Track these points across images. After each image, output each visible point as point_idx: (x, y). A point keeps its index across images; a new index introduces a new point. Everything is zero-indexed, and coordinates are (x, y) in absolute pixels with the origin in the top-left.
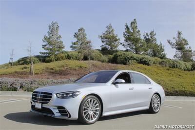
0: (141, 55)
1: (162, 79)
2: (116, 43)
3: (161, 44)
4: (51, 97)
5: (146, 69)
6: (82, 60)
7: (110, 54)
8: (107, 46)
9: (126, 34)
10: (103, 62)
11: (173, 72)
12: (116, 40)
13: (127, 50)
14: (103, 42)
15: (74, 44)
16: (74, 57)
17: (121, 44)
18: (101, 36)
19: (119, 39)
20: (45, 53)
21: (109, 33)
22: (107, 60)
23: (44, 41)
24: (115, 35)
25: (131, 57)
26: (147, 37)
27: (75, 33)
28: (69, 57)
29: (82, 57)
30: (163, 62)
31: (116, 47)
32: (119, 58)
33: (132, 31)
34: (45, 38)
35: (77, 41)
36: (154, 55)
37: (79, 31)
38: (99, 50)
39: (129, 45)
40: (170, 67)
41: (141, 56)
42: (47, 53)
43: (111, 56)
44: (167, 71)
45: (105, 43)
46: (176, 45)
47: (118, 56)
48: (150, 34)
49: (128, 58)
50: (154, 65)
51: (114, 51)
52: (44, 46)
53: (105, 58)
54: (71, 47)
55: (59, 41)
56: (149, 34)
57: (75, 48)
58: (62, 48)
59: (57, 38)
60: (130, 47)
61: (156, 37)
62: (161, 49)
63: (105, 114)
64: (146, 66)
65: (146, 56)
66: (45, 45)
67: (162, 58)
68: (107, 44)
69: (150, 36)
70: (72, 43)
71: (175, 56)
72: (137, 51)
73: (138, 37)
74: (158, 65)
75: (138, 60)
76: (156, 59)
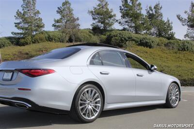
0: (142, 35)
2: (111, 21)
3: (169, 21)
5: (147, 52)
6: (67, 42)
8: (100, 24)
9: (123, 8)
11: (182, 56)
12: (111, 17)
13: (124, 29)
14: (94, 19)
15: (58, 21)
16: (56, 38)
17: (117, 21)
18: (92, 12)
19: (115, 15)
20: (18, 34)
21: (103, 7)
22: (99, 42)
23: (17, 18)
24: (110, 10)
25: (129, 38)
26: (151, 12)
27: (59, 8)
28: (50, 39)
29: (67, 39)
30: (170, 43)
31: (111, 25)
32: (113, 39)
33: (131, 4)
34: (18, 13)
35: (61, 19)
36: (160, 35)
37: (63, 5)
38: (89, 29)
39: (126, 22)
40: (179, 50)
41: (142, 37)
42: (21, 34)
43: (104, 37)
44: (175, 55)
45: (97, 20)
46: (188, 22)
47: (112, 37)
48: (155, 8)
49: (125, 38)
50: (158, 47)
51: (108, 30)
52: (17, 25)
54: (54, 25)
55: (37, 17)
56: (153, 8)
57: (58, 26)
58: (41, 27)
59: (35, 14)
60: (128, 25)
61: (161, 11)
62: (169, 26)
64: (147, 49)
65: (149, 37)
66: (19, 23)
67: (169, 38)
68: (99, 22)
69: (154, 10)
70: (55, 21)
71: (186, 35)
72: (137, 29)
73: (138, 12)
74: (163, 47)
75: (138, 42)
76: (161, 40)
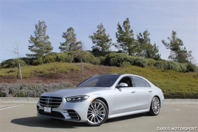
0: (135, 56)
1: (157, 81)
2: (108, 44)
3: (155, 45)
4: (61, 101)
5: (140, 71)
6: (73, 62)
7: (101, 55)
8: (99, 47)
9: (118, 34)
10: (95, 64)
11: (168, 74)
12: (108, 41)
13: (120, 52)
14: (94, 42)
15: (63, 45)
16: (64, 59)
17: (113, 44)
18: (92, 37)
19: (111, 40)
20: (31, 55)
21: (101, 33)
22: (99, 62)
23: (30, 42)
24: (107, 35)
25: (125, 59)
26: (141, 37)
27: (64, 34)
28: (58, 59)
29: (73, 59)
30: (158, 63)
31: (108, 48)
32: (111, 60)
33: (125, 31)
34: (32, 38)
35: (66, 42)
36: (148, 56)
37: (68, 31)
38: (90, 51)
39: (121, 45)
40: (165, 69)
41: (135, 58)
42: (34, 55)
43: (103, 58)
44: (163, 73)
45: (96, 44)
46: (171, 46)
47: (110, 58)
48: (144, 34)
49: (121, 59)
50: (149, 66)
51: (105, 52)
52: (30, 48)
53: (97, 59)
54: (60, 48)
55: (46, 41)
56: (142, 34)
57: (64, 49)
58: (50, 49)
60: (122, 48)
61: (149, 37)
62: (155, 49)
63: (110, 116)
64: (140, 68)
65: (140, 58)
66: (32, 47)
67: (156, 59)
68: (98, 45)
69: (143, 36)
70: (61, 44)
71: (170, 57)
72: (130, 51)
73: (131, 37)
74: (153, 67)
75: (132, 62)
76: (150, 61)
